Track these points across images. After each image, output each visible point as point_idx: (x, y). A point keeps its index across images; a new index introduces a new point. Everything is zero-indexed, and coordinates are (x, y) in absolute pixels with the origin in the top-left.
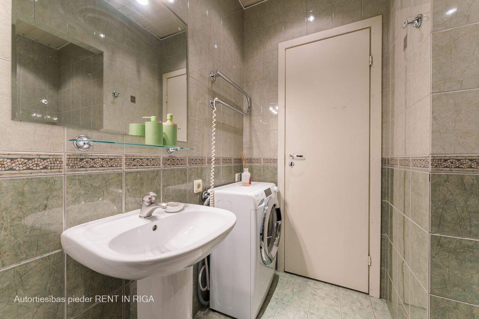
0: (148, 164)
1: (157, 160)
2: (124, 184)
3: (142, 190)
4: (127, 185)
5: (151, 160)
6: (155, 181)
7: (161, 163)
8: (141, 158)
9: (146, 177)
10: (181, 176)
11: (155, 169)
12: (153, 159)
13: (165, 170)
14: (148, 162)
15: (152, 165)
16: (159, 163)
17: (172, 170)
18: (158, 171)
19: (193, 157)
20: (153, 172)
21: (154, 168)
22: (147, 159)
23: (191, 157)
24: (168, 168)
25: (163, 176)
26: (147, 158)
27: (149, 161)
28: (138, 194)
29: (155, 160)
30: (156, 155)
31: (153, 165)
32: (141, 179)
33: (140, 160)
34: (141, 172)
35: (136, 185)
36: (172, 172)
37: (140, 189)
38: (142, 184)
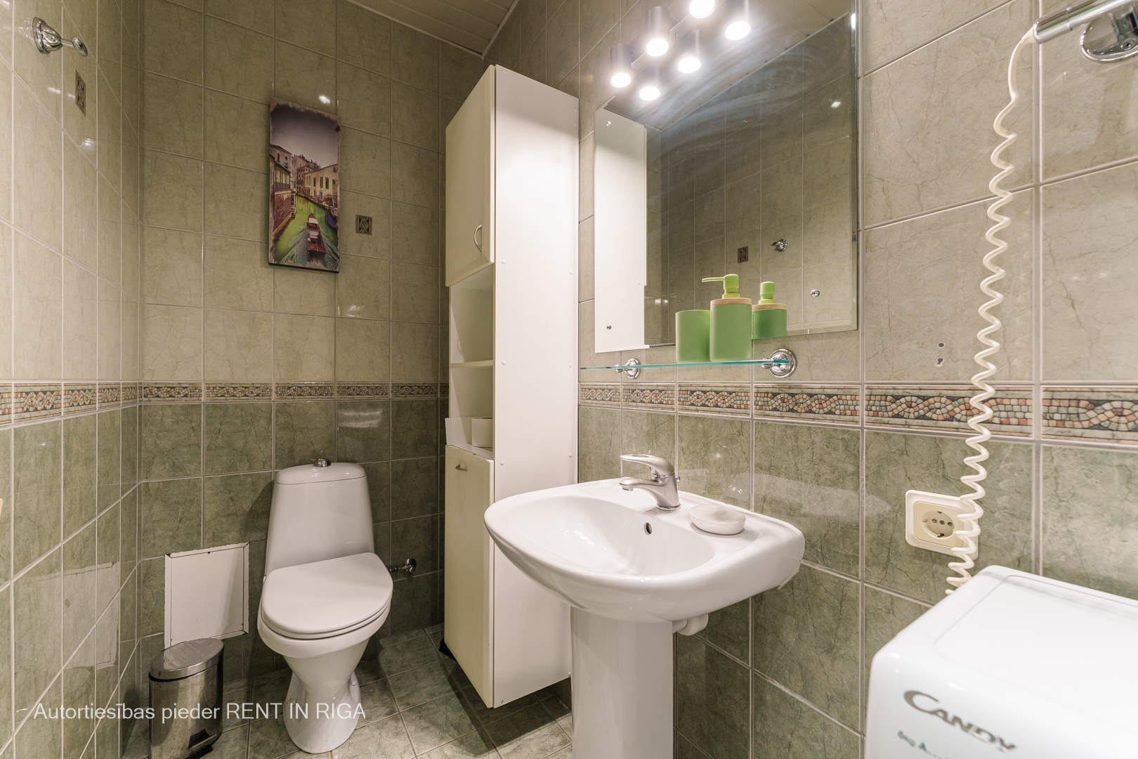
0: (719, 404)
1: (739, 394)
2: (677, 437)
3: (705, 458)
4: (681, 440)
5: (726, 393)
6: (734, 446)
7: (751, 403)
8: (704, 389)
9: (715, 433)
10: (829, 454)
11: (737, 418)
12: (730, 393)
13: (764, 424)
14: (719, 400)
15: (727, 407)
16: (745, 402)
17: (788, 426)
18: (742, 423)
19: (900, 386)
20: (732, 422)
21: (732, 413)
22: (715, 392)
23: (886, 386)
24: (774, 418)
25: (756, 439)
26: (716, 389)
27: (721, 398)
28: (699, 464)
29: (734, 394)
30: (738, 382)
31: (730, 407)
32: (705, 434)
33: (703, 394)
34: (704, 418)
35: (697, 445)
36: (789, 431)
37: (703, 454)
38: (706, 445)
